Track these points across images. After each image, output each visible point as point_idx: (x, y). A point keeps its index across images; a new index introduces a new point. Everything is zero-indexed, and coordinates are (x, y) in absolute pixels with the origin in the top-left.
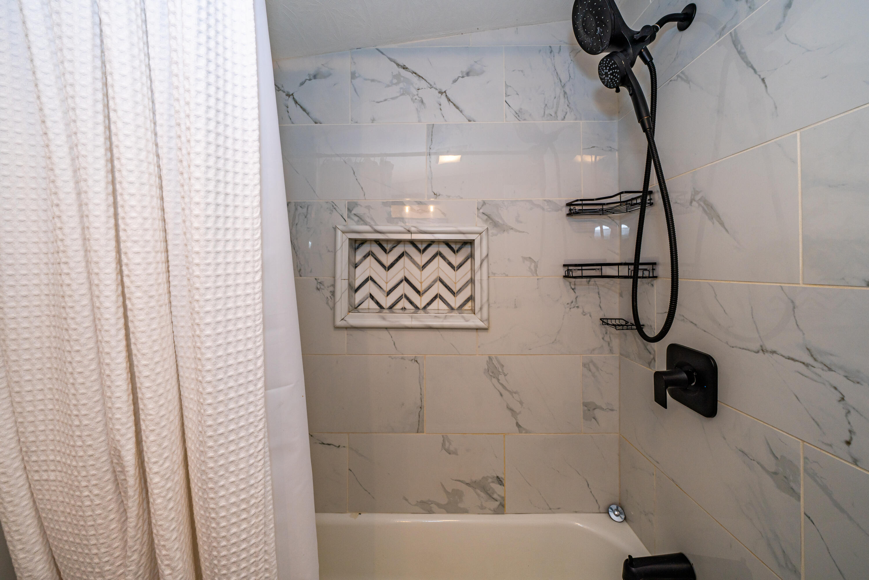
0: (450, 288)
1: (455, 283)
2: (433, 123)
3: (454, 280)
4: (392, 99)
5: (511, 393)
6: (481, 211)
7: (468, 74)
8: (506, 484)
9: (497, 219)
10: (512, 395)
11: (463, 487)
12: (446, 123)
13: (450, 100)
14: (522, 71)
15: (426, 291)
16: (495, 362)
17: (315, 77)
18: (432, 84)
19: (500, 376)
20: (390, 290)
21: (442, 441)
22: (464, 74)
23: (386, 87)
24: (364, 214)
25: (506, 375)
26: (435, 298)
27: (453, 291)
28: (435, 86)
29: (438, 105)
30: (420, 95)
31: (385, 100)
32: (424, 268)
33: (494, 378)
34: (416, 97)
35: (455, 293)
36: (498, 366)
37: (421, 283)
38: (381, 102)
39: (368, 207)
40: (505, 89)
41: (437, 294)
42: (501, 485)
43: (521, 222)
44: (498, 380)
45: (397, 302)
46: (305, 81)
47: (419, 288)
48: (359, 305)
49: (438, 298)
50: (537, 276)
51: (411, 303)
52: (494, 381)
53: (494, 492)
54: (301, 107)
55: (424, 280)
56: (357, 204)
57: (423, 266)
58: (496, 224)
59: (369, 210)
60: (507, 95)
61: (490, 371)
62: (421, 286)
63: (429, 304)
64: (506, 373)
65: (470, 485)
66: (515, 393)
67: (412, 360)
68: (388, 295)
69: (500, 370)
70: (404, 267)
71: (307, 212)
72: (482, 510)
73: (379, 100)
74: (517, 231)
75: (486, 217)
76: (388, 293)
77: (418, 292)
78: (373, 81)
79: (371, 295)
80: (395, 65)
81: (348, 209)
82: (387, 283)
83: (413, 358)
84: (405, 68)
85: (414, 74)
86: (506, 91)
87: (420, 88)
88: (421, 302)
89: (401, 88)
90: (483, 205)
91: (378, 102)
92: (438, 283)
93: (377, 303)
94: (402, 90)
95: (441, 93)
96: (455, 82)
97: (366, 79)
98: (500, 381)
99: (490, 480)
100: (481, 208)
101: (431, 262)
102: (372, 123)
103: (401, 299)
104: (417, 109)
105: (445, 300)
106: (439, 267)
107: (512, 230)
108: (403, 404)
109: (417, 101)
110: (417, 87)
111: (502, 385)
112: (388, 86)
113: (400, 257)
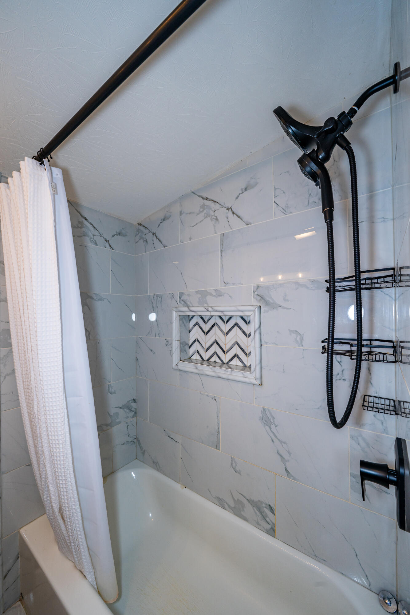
0: (244, 350)
1: (248, 347)
2: (223, 233)
3: (247, 345)
4: (200, 222)
5: (281, 442)
6: (256, 293)
7: (246, 190)
8: (276, 514)
9: (268, 299)
10: (282, 444)
11: (245, 502)
12: (232, 230)
13: (234, 213)
14: (288, 172)
15: (228, 351)
16: (267, 412)
17: (164, 220)
18: (223, 204)
19: (272, 425)
20: (207, 349)
21: (231, 461)
22: (243, 190)
23: (197, 215)
24: (187, 299)
25: (277, 426)
26: (234, 356)
27: (246, 353)
28: (224, 206)
29: (226, 219)
30: (215, 215)
31: (197, 224)
32: (227, 335)
33: (267, 425)
34: (213, 217)
35: (247, 355)
36: (270, 417)
37: (225, 345)
38: (195, 226)
39: (189, 295)
40: (274, 192)
41: (236, 354)
42: (272, 513)
43: (288, 301)
44: (270, 428)
45: (212, 357)
46: (160, 224)
47: (224, 349)
48: (191, 356)
49: (236, 357)
50: (302, 346)
51: (220, 358)
52: (267, 428)
53: (267, 516)
54: (159, 239)
55: (227, 343)
56: (183, 294)
57: (227, 333)
58: (267, 303)
59: (189, 297)
60: (275, 197)
61: (264, 419)
62: (225, 347)
63: (230, 360)
64: (277, 425)
65: (249, 501)
66: (284, 443)
67: (213, 398)
68: (206, 352)
69: (272, 421)
70: (215, 334)
71: (162, 300)
72: (257, 525)
73: (193, 225)
74: (284, 308)
75: (259, 298)
76: (207, 350)
77: (224, 351)
78: (190, 213)
79: (197, 350)
80: (201, 199)
81: (179, 297)
82: (206, 343)
83: (213, 397)
84: (207, 199)
85: (212, 201)
86: (275, 193)
87: (216, 210)
88: (226, 358)
89: (205, 213)
90: (257, 289)
91: (193, 227)
92: (236, 346)
93: (201, 356)
94: (205, 215)
95: (228, 209)
96: (237, 198)
97: (187, 214)
98: (271, 430)
99: (264, 505)
100: (256, 291)
101: (231, 330)
102: (190, 240)
103: (214, 355)
104: (214, 225)
105: (240, 359)
106: (236, 334)
107: (280, 307)
108: (208, 427)
109: (214, 219)
110: (213, 210)
111: (273, 433)
112: (198, 214)
113: (213, 326)
